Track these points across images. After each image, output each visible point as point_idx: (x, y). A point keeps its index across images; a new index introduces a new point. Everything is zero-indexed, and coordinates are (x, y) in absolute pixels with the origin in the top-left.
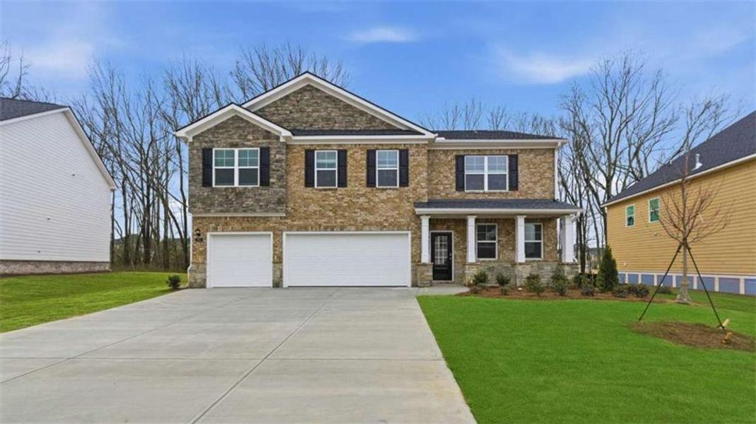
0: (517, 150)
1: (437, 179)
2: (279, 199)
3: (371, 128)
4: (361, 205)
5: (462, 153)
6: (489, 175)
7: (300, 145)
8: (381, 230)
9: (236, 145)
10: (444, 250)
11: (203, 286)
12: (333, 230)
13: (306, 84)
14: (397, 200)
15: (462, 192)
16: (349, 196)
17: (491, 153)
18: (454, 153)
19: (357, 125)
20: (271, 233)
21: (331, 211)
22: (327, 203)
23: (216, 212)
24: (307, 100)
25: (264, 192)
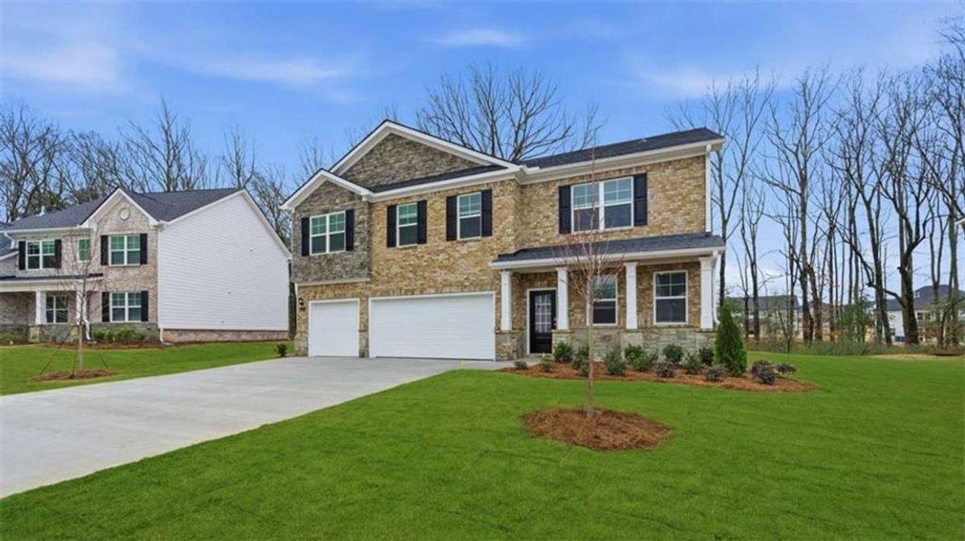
0: (645, 166)
1: (535, 221)
2: (362, 264)
3: (452, 171)
4: (441, 262)
5: (567, 183)
6: (606, 208)
7: (383, 202)
8: (462, 292)
9: (326, 211)
10: (548, 313)
11: (305, 355)
12: (413, 294)
13: (388, 134)
14: (480, 254)
15: (568, 235)
16: (429, 254)
17: (607, 177)
18: (558, 184)
19: (437, 169)
20: (358, 299)
21: (411, 272)
22: (407, 263)
23: (313, 280)
24: (390, 151)
25: (349, 256)
